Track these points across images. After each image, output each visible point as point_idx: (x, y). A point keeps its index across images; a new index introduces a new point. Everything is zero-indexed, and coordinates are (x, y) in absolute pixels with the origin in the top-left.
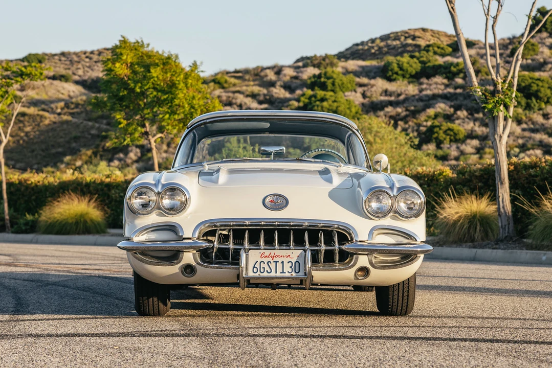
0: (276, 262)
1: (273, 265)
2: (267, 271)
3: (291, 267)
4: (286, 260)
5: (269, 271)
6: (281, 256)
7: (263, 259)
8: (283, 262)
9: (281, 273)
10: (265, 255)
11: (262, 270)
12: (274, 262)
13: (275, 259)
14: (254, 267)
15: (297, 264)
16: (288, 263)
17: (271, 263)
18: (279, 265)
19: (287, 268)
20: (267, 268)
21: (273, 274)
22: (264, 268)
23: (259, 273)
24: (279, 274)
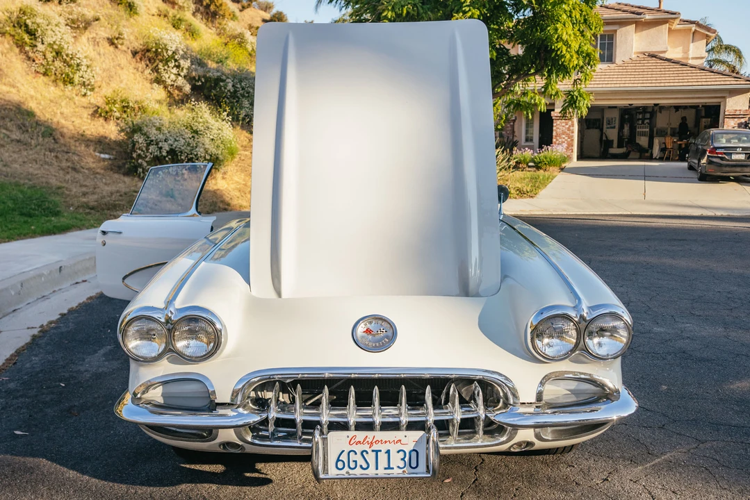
0: (377, 452)
1: (371, 457)
2: (361, 466)
3: (403, 459)
4: (393, 448)
5: (365, 466)
6: (386, 442)
7: (354, 447)
8: (388, 452)
9: (385, 469)
10: (357, 440)
11: (352, 465)
12: (373, 451)
13: (375, 447)
14: (338, 460)
15: (414, 454)
16: (398, 452)
17: (367, 453)
18: (383, 458)
19: (396, 460)
20: (361, 462)
21: (371, 472)
22: (355, 462)
23: (346, 468)
24: (381, 472)
